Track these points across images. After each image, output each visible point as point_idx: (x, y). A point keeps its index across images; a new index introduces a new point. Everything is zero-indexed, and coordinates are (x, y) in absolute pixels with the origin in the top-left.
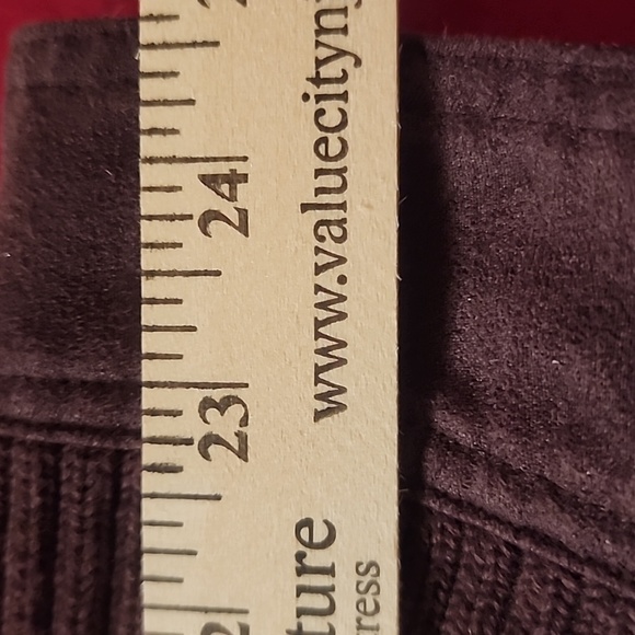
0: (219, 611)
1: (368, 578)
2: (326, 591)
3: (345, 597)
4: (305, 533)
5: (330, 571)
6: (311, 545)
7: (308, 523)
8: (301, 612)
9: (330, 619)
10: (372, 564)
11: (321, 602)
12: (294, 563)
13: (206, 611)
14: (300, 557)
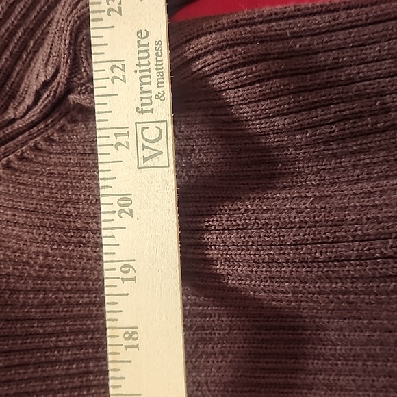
0: (115, 61)
1: (159, 46)
2: (147, 51)
3: (152, 53)
4: (140, 34)
5: (148, 45)
6: (142, 38)
7: (141, 31)
8: (139, 58)
9: (148, 59)
10: (160, 41)
11: (145, 55)
12: (137, 44)
13: (112, 61)
14: (139, 41)
